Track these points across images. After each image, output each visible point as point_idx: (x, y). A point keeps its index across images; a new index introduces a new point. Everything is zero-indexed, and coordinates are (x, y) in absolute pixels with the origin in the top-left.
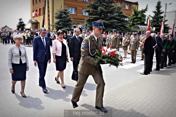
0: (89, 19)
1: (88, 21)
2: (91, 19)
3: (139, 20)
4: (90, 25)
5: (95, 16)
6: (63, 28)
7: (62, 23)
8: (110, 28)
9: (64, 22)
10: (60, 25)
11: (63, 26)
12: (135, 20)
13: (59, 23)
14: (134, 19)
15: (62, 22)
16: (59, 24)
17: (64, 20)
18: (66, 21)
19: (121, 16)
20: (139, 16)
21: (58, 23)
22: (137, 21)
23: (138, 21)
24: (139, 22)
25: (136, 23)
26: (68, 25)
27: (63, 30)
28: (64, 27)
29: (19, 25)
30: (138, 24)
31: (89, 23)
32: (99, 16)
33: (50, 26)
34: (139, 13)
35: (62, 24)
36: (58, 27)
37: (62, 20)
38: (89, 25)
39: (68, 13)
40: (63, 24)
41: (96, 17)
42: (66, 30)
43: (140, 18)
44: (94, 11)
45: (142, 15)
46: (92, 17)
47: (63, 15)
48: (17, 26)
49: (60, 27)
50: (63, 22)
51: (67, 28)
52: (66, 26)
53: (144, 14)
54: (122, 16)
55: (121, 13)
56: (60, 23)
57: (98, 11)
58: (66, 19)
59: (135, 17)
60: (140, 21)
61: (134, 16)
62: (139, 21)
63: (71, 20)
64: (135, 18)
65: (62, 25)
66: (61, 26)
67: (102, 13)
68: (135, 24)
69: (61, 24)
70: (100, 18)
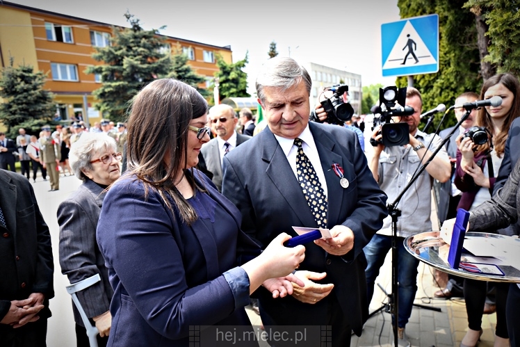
0: (103, 90)
1: (102, 95)
2: (107, 90)
3: (232, 84)
4: (108, 107)
5: (117, 84)
7: (20, 106)
9: (24, 105)
11: (24, 114)
12: (224, 85)
13: (11, 107)
14: (221, 83)
15: (18, 104)
16: (11, 110)
17: (25, 97)
18: (33, 102)
19: (187, 78)
20: (233, 75)
21: (6, 109)
22: (229, 89)
23: (231, 87)
24: (233, 90)
25: (226, 93)
26: (39, 111)
28: (28, 119)
30: (232, 94)
31: (104, 102)
32: (129, 82)
34: (232, 69)
36: (8, 120)
37: (18, 100)
39: (35, 77)
40: (21, 109)
41: (119, 85)
42: (32, 126)
43: (235, 81)
44: (113, 71)
45: (238, 74)
46: (110, 86)
47: (18, 84)
49: (16, 119)
51: (36, 122)
52: (34, 115)
53: (241, 72)
54: (189, 78)
55: (187, 70)
56: (14, 108)
57: (125, 70)
58: (31, 95)
59: (223, 78)
60: (236, 88)
61: (220, 76)
62: (234, 87)
63: (49, 98)
64: (226, 81)
65: (21, 114)
66: (17, 116)
67: (137, 72)
68: (225, 96)
69: (16, 110)
70: (134, 88)
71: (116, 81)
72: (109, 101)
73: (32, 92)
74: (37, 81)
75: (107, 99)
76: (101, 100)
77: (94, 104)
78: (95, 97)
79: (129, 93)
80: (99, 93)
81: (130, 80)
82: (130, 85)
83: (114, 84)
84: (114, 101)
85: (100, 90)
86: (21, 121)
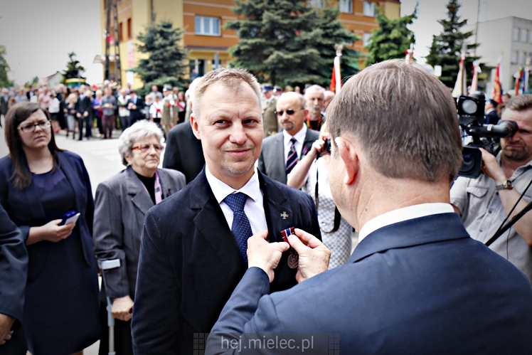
0: (239, 48)
1: (238, 53)
2: (242, 48)
3: (393, 45)
5: (254, 41)
7: (156, 63)
8: (299, 72)
9: (160, 61)
10: (150, 69)
12: (382, 46)
13: (149, 63)
14: (379, 43)
15: (155, 60)
16: (148, 66)
17: (162, 54)
18: (168, 59)
19: (336, 36)
20: (395, 34)
21: (144, 64)
22: (388, 50)
23: (391, 48)
25: (385, 56)
26: (173, 68)
28: (162, 76)
29: (68, 69)
31: (239, 60)
32: (267, 39)
34: (394, 25)
36: (145, 76)
37: (155, 56)
39: (173, 33)
40: (157, 66)
41: (256, 43)
43: (398, 41)
44: (251, 27)
45: (402, 33)
46: (246, 44)
47: (157, 40)
49: (151, 75)
50: (158, 60)
51: (169, 79)
52: (168, 72)
53: (407, 29)
54: (339, 36)
55: (337, 27)
57: (263, 25)
58: (167, 51)
59: (381, 37)
60: (398, 49)
61: (379, 34)
62: (394, 49)
63: (183, 55)
64: (384, 41)
65: (156, 70)
66: (153, 72)
67: (277, 29)
69: (151, 67)
70: (272, 46)
71: (253, 38)
72: (244, 60)
73: (168, 48)
74: (174, 37)
75: (242, 58)
76: (236, 58)
77: (228, 63)
78: (231, 54)
79: (266, 52)
80: (234, 51)
81: (268, 36)
82: (269, 42)
83: (251, 41)
84: (249, 60)
85: (235, 48)
86: (156, 77)
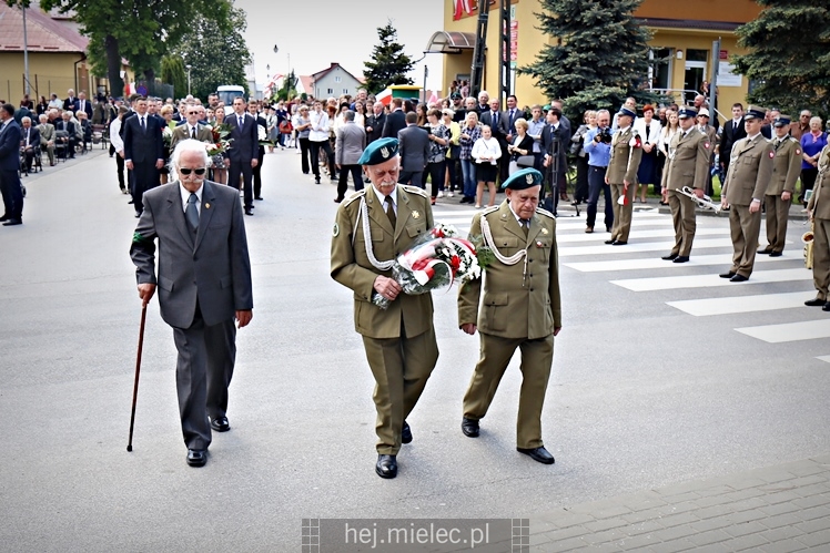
0: (762, 25)
1: (758, 37)
4: (766, 69)
6: (582, 89)
7: (583, 55)
9: (591, 53)
10: (569, 70)
11: (587, 73)
13: (565, 55)
15: (580, 50)
16: (565, 62)
17: (596, 37)
18: (607, 47)
21: (556, 58)
26: (617, 67)
27: (584, 100)
28: (593, 84)
29: (375, 62)
31: (760, 54)
33: (512, 73)
35: (582, 65)
36: (556, 82)
37: (581, 41)
38: (762, 65)
40: (583, 62)
42: (599, 99)
46: (780, 17)
47: (589, 8)
48: (367, 69)
49: (570, 82)
50: (587, 50)
51: (607, 90)
52: (604, 75)
56: (570, 60)
58: (607, 32)
63: (641, 39)
65: (581, 72)
66: (573, 75)
69: (574, 64)
72: (772, 53)
73: (611, 25)
75: (766, 49)
76: (752, 50)
78: (742, 40)
80: (750, 33)
83: (790, 12)
84: (780, 55)
85: (755, 26)
86: (580, 87)
